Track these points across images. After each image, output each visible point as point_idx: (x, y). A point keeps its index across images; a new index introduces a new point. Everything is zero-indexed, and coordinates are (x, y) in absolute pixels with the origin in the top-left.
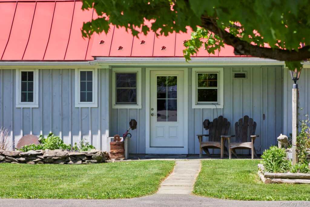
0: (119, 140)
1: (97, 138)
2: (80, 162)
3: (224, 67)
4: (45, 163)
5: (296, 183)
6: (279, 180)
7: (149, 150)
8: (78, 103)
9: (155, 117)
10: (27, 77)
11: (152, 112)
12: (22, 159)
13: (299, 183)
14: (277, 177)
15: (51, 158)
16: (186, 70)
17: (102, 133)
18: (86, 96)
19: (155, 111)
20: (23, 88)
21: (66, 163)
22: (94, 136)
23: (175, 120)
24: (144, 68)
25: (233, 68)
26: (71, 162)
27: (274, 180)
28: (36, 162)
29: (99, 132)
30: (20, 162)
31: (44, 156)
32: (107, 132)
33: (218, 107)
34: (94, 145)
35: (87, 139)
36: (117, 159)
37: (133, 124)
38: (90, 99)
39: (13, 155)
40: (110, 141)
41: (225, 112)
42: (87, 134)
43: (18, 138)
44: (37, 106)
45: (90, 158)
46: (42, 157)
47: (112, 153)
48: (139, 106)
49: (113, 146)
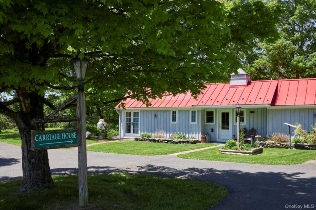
0: (204, 136)
1: (197, 135)
2: (185, 143)
3: (246, 109)
4: (174, 143)
5: (231, 154)
6: (224, 152)
7: (218, 140)
8: (191, 122)
9: (221, 128)
10: (174, 113)
11: (220, 126)
12: (166, 142)
13: (232, 154)
14: (223, 151)
15: (175, 141)
16: (232, 110)
17: (199, 134)
18: (193, 120)
19: (221, 126)
20: (173, 117)
21: (180, 143)
22: (196, 135)
23: (228, 129)
24: (216, 109)
25: (249, 109)
26: (182, 143)
27: (222, 152)
28: (171, 143)
29: (198, 133)
30: (165, 142)
31: (174, 140)
32: (200, 133)
33: (244, 124)
34: (196, 138)
35: (194, 136)
36: (203, 143)
37: (212, 130)
38: (195, 121)
39: (163, 140)
40: (201, 136)
41: (247, 126)
42: (193, 134)
43: (171, 135)
44: (177, 123)
45: (188, 142)
46: (173, 141)
47: (202, 141)
48: (214, 124)
49: (202, 138)
